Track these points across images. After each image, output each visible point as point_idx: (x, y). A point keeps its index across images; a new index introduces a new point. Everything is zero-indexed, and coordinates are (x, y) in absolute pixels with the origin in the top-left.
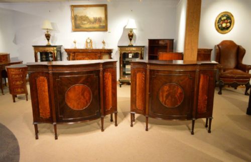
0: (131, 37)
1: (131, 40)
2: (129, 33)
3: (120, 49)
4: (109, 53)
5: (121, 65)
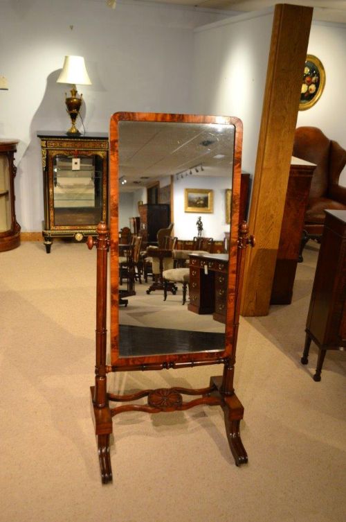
0: (74, 107)
1: (74, 117)
2: (70, 96)
3: (46, 144)
4: (8, 153)
5: (51, 191)
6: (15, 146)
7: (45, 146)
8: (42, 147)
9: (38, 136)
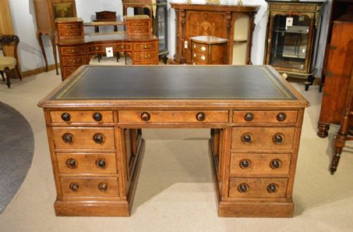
4: (250, 13)
5: (269, 40)
6: (255, 9)
7: (269, 8)
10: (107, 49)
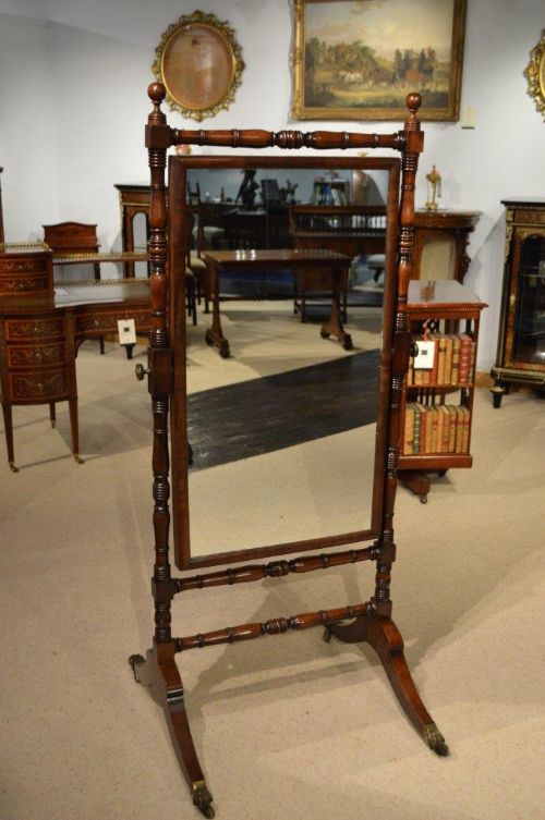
3: (514, 216)
4: (458, 232)
5: (513, 298)
6: (470, 220)
7: (511, 219)
8: (508, 221)
9: (503, 202)
10: (122, 324)
